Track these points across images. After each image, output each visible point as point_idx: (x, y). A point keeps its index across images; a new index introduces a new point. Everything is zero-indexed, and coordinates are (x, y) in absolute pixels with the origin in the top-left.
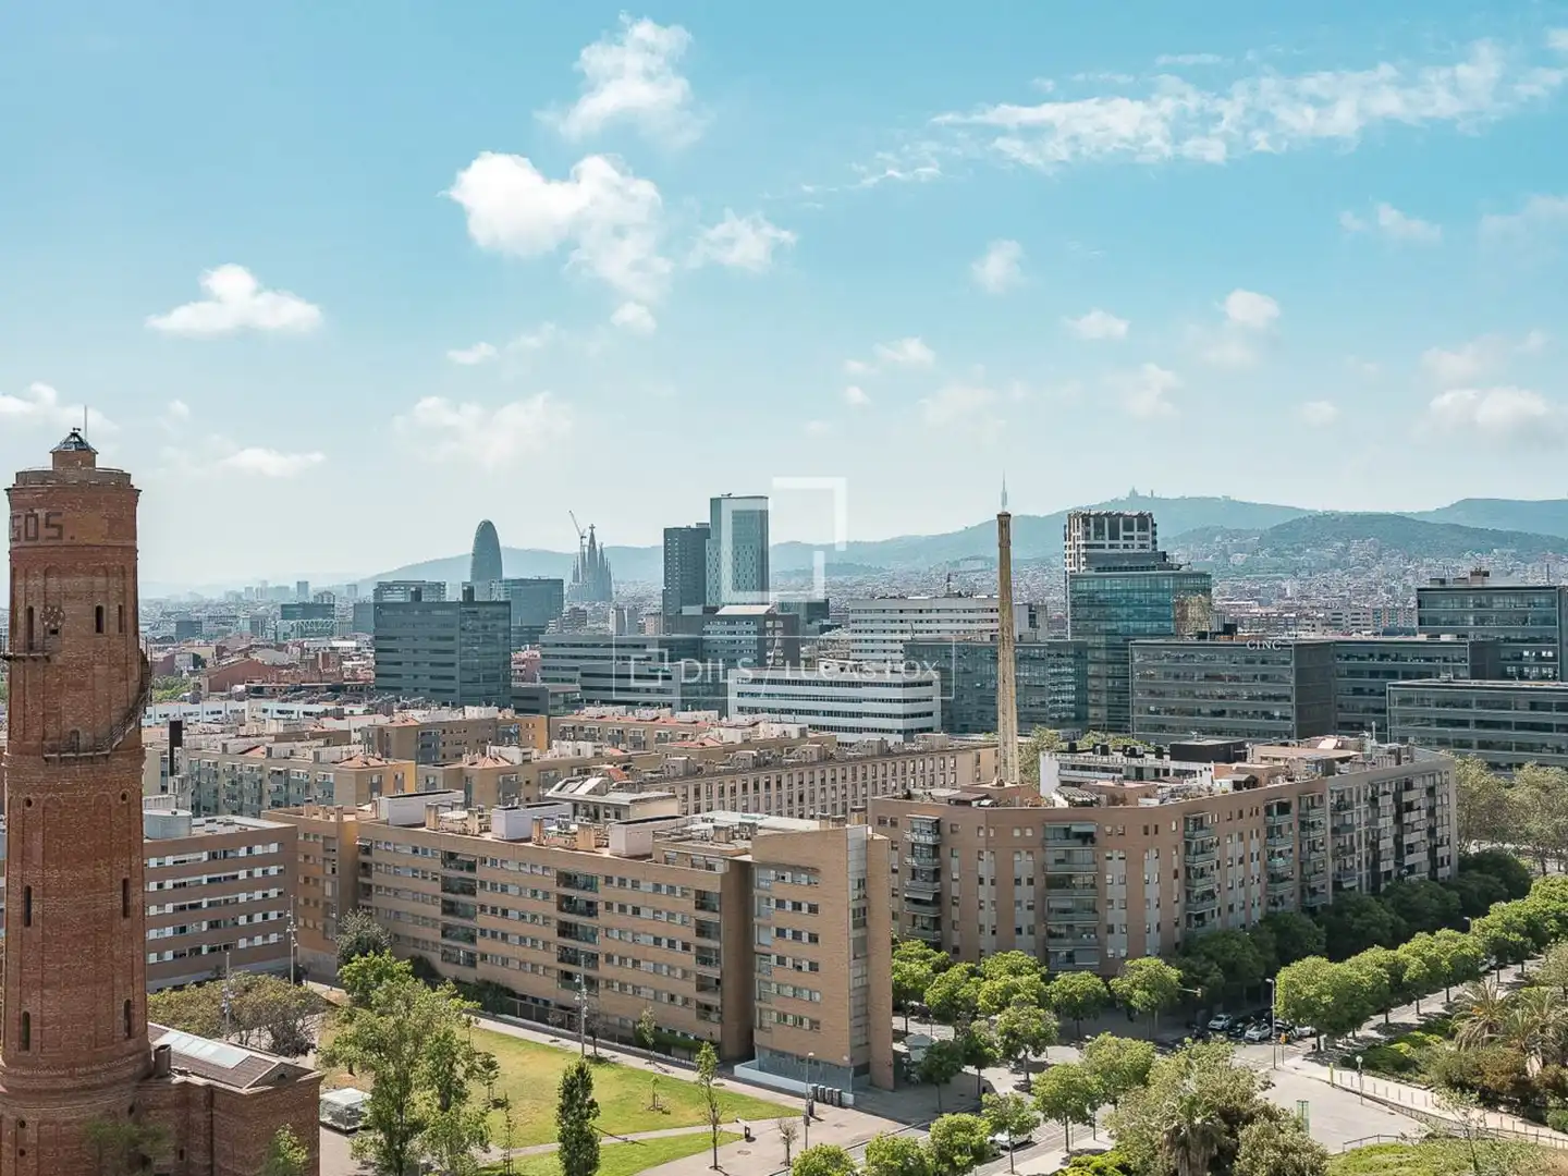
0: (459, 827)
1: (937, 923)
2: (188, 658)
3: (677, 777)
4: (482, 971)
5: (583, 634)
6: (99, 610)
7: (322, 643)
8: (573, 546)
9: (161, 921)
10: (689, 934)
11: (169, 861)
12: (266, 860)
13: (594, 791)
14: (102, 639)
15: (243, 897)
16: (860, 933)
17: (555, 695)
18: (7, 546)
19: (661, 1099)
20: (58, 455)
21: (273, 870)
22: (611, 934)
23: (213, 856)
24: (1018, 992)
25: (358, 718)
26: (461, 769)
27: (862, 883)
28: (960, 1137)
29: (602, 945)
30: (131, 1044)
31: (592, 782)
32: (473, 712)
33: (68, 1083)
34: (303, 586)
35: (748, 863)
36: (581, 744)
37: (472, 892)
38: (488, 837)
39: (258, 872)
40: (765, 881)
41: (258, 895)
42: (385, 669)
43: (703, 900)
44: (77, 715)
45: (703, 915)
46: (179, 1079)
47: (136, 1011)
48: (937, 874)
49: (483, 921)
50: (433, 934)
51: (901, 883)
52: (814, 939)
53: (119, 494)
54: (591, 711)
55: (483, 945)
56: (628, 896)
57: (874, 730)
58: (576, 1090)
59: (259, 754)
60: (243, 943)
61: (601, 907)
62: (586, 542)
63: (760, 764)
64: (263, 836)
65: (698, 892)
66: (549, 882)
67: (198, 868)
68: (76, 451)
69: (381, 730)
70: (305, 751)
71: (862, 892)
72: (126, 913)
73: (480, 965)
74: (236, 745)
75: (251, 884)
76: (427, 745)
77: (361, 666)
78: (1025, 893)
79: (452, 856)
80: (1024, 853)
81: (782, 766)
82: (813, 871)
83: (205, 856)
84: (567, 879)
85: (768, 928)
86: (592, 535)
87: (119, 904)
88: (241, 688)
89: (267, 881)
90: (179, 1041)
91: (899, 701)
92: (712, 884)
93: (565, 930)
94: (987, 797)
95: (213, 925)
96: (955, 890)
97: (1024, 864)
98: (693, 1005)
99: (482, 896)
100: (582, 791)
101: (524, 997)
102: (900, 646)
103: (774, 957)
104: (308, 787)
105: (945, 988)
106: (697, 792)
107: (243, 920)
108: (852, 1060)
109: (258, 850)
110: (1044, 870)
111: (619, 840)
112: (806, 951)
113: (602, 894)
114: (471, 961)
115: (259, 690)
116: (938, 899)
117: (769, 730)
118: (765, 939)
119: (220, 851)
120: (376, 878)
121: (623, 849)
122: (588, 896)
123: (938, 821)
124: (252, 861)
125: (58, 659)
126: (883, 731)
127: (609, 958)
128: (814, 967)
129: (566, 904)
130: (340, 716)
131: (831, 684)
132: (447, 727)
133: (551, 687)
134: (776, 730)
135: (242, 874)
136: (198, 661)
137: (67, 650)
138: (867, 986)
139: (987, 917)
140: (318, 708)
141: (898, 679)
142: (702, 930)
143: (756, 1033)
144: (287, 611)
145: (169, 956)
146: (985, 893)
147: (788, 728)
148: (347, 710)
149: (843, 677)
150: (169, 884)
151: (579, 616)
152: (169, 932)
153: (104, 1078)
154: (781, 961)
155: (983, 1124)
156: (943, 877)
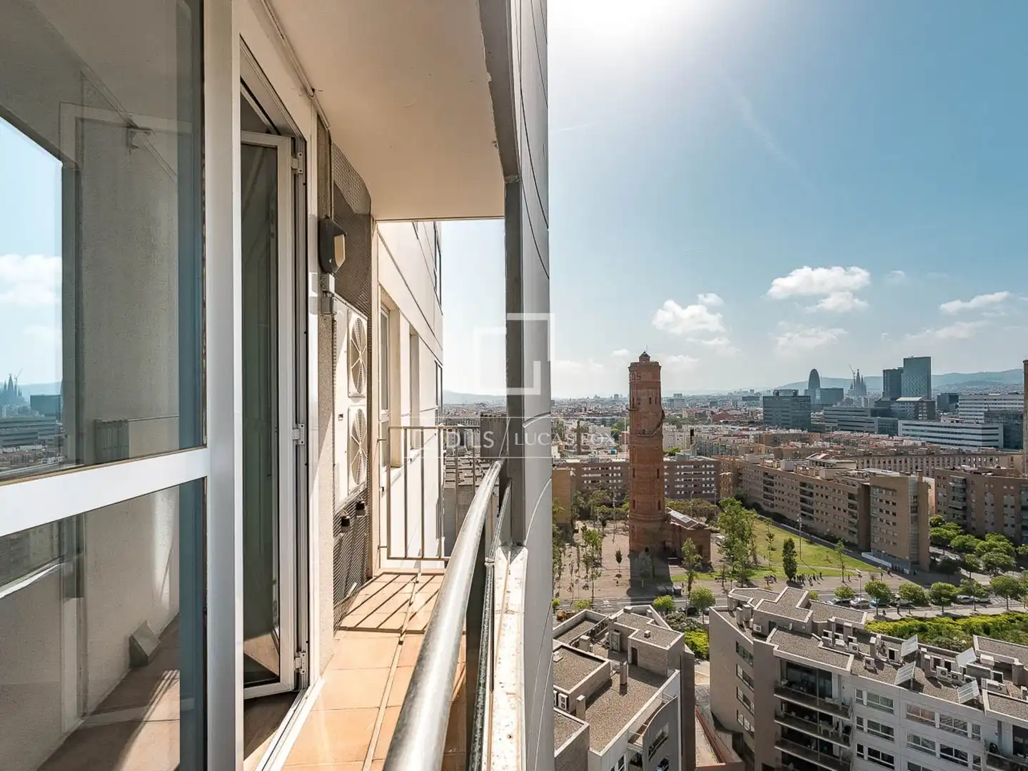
0: (770, 465)
1: (964, 517)
2: (710, 412)
3: (860, 456)
4: (776, 510)
5: (851, 406)
6: (650, 399)
7: (752, 409)
8: (850, 377)
9: (680, 483)
10: (846, 507)
11: (682, 467)
12: (710, 469)
13: (823, 458)
14: (651, 406)
15: (704, 479)
16: (914, 515)
17: (828, 427)
18: (629, 382)
19: (830, 558)
20: (640, 358)
21: (713, 473)
22: (818, 504)
23: (695, 467)
24: (996, 547)
25: (754, 431)
26: (779, 449)
27: (915, 497)
28: (944, 591)
29: (814, 507)
30: (660, 511)
31: (823, 455)
32: (792, 431)
33: (644, 519)
34: (752, 391)
35: (868, 486)
36: (825, 443)
37: (773, 485)
38: (779, 469)
39: (708, 473)
40: (875, 492)
41: (708, 479)
42: (766, 417)
43: (851, 496)
44: (644, 425)
45: (851, 501)
46: (672, 523)
47: (662, 504)
48: (965, 499)
49: (776, 494)
50: (761, 497)
51: (948, 501)
52: (894, 514)
53: (656, 368)
54: (836, 433)
55: (775, 502)
56: (823, 491)
57: (956, 445)
58: (789, 546)
59: (718, 440)
60: (704, 492)
61: (815, 494)
62: (856, 375)
63: (897, 454)
64: (710, 463)
65: (849, 494)
66: (798, 483)
67: (691, 470)
68: (645, 357)
69: (760, 435)
70: (731, 439)
71: (915, 500)
72: (658, 478)
73: (775, 508)
74: (713, 437)
75: (706, 476)
76: (775, 440)
77: (760, 416)
78: (1009, 511)
79: (767, 474)
80: (1009, 495)
81: (908, 455)
82: (894, 490)
83: (693, 466)
84: (803, 485)
85: (876, 508)
86: (858, 373)
87: (656, 474)
88: (722, 421)
89: (711, 476)
90: (673, 513)
91: (980, 435)
92: (855, 491)
93: (803, 500)
94: (990, 472)
95: (695, 486)
96: (973, 506)
97: (1008, 499)
98: (847, 531)
99: (776, 487)
100: (819, 458)
101: (789, 520)
102: (982, 413)
103: (879, 519)
104: (731, 450)
105: (960, 540)
106: (868, 462)
107: (704, 485)
108: (910, 558)
109: (708, 466)
110: (1020, 503)
111: (822, 474)
112: (892, 519)
113: (814, 491)
114: (772, 506)
115: (727, 422)
116: (964, 508)
117: (908, 442)
118: (874, 512)
119: (697, 465)
120: (744, 478)
121: (824, 476)
122: (810, 490)
123: (965, 480)
124: (706, 469)
125: (640, 411)
126: (959, 445)
127: (817, 511)
128: (894, 524)
129: (803, 492)
130: (747, 430)
131: (945, 427)
132: (783, 435)
133: (827, 424)
134: (911, 443)
135: (703, 473)
136: (712, 413)
137: (643, 408)
138: (918, 534)
139: (990, 518)
140: (742, 428)
141: (980, 426)
142: (851, 506)
143: (872, 544)
144: (744, 399)
145: (683, 493)
146: (989, 509)
147: (916, 442)
148: (750, 429)
149: (952, 425)
150: (682, 473)
151: (849, 401)
152: (683, 486)
153: (652, 519)
154: (881, 520)
155: (956, 590)
156: (967, 500)
